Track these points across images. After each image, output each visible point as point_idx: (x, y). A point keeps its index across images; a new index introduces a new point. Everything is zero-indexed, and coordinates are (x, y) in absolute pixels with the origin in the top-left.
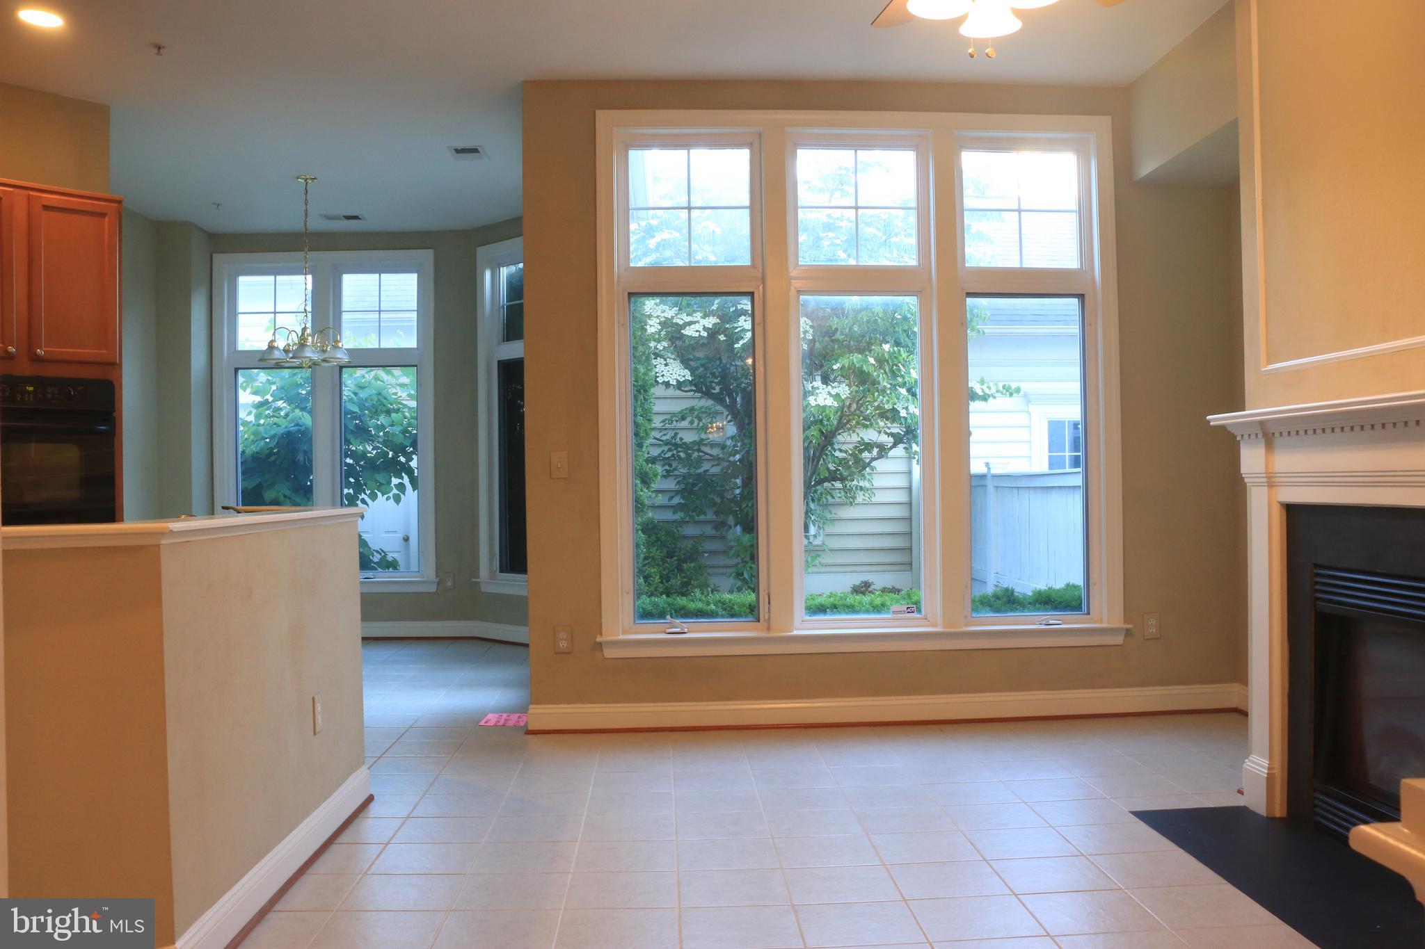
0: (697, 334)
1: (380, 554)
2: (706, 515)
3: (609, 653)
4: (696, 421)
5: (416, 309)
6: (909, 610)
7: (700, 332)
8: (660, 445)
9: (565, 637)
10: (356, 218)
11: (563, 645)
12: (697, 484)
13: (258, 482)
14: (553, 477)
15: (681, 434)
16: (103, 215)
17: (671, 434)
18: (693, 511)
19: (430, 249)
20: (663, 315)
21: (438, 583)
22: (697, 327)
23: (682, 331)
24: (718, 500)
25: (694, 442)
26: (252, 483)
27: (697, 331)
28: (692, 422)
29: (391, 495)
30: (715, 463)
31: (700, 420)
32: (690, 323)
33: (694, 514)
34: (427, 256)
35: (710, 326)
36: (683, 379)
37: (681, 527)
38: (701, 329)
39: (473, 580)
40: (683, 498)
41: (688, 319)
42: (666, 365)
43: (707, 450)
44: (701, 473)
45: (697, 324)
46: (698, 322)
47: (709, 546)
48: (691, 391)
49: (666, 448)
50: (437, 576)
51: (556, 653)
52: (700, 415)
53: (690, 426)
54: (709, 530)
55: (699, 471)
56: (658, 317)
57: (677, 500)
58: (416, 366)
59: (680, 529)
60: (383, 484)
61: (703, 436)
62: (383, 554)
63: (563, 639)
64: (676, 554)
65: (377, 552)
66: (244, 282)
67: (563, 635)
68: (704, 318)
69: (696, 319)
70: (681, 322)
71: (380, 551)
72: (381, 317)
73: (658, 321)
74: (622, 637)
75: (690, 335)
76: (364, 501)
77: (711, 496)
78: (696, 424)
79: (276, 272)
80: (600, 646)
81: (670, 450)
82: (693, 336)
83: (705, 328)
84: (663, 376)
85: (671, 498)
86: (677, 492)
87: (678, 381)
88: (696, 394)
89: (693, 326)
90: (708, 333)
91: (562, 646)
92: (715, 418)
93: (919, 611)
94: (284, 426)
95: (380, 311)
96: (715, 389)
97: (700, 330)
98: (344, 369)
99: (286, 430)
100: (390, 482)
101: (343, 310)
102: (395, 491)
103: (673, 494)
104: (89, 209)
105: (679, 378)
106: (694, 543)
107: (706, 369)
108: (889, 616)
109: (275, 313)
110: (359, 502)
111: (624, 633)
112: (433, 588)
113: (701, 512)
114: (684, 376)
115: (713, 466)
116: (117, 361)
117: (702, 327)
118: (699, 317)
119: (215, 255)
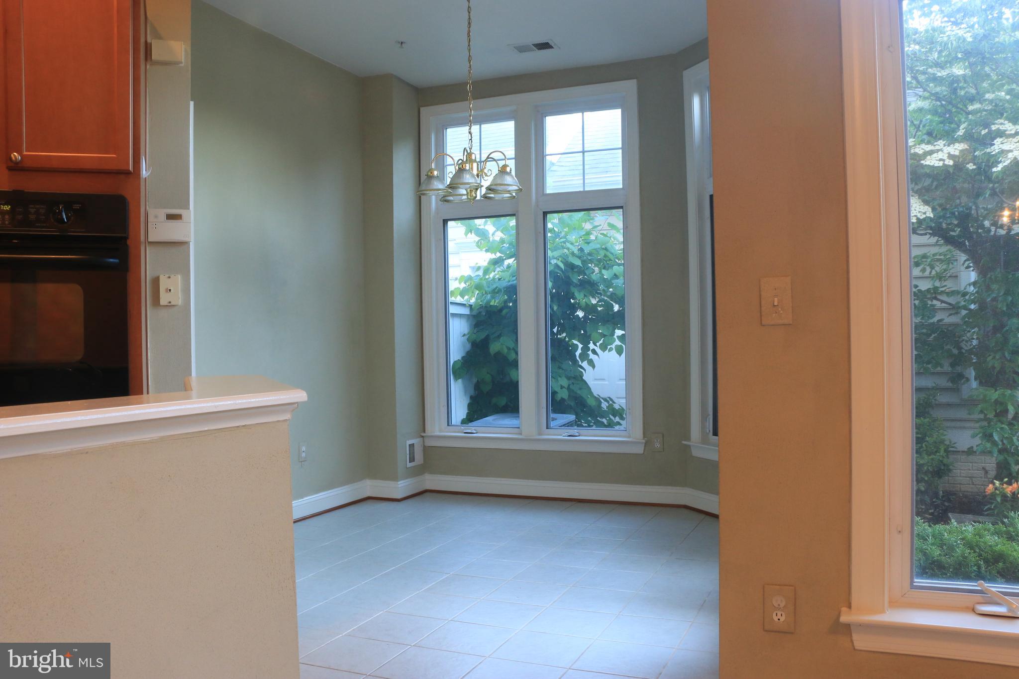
0: (941, 164)
1: (608, 402)
2: (942, 367)
4: (928, 269)
5: (620, 146)
7: (944, 160)
9: (782, 605)
11: (780, 618)
12: (931, 335)
13: (486, 334)
14: (763, 323)
18: (928, 362)
19: (634, 79)
21: (646, 444)
22: (940, 156)
23: (922, 162)
24: (955, 351)
25: (928, 290)
26: (482, 336)
27: (940, 160)
28: (924, 270)
29: (613, 346)
30: (953, 312)
31: (932, 268)
32: (931, 153)
33: (929, 366)
34: (630, 87)
35: (957, 153)
36: (924, 216)
38: (945, 157)
39: (683, 442)
41: (929, 148)
43: (944, 298)
44: (934, 322)
45: (940, 152)
46: (941, 150)
47: (943, 398)
48: (929, 233)
50: (644, 437)
52: (932, 263)
53: (921, 274)
54: (943, 382)
55: (931, 321)
58: (621, 207)
60: (606, 336)
61: (937, 284)
62: (611, 402)
63: (779, 609)
65: (605, 400)
66: (451, 133)
67: (779, 601)
68: (949, 145)
69: (937, 147)
70: (921, 152)
71: (608, 399)
72: (586, 158)
74: (889, 615)
75: (932, 164)
76: (594, 352)
77: (948, 347)
78: (927, 273)
82: (936, 165)
83: (951, 156)
87: (918, 219)
88: (932, 238)
89: (935, 155)
90: (954, 161)
91: (777, 619)
92: (952, 264)
94: (507, 280)
95: (583, 152)
96: (955, 231)
97: (944, 158)
98: (549, 216)
99: (510, 283)
100: (613, 334)
101: (547, 153)
102: (617, 342)
105: (919, 215)
106: (926, 396)
107: (944, 209)
110: (590, 353)
112: (640, 450)
113: (938, 364)
114: (925, 213)
115: (951, 315)
116: (131, 168)
117: (947, 155)
118: (942, 145)
119: (422, 109)
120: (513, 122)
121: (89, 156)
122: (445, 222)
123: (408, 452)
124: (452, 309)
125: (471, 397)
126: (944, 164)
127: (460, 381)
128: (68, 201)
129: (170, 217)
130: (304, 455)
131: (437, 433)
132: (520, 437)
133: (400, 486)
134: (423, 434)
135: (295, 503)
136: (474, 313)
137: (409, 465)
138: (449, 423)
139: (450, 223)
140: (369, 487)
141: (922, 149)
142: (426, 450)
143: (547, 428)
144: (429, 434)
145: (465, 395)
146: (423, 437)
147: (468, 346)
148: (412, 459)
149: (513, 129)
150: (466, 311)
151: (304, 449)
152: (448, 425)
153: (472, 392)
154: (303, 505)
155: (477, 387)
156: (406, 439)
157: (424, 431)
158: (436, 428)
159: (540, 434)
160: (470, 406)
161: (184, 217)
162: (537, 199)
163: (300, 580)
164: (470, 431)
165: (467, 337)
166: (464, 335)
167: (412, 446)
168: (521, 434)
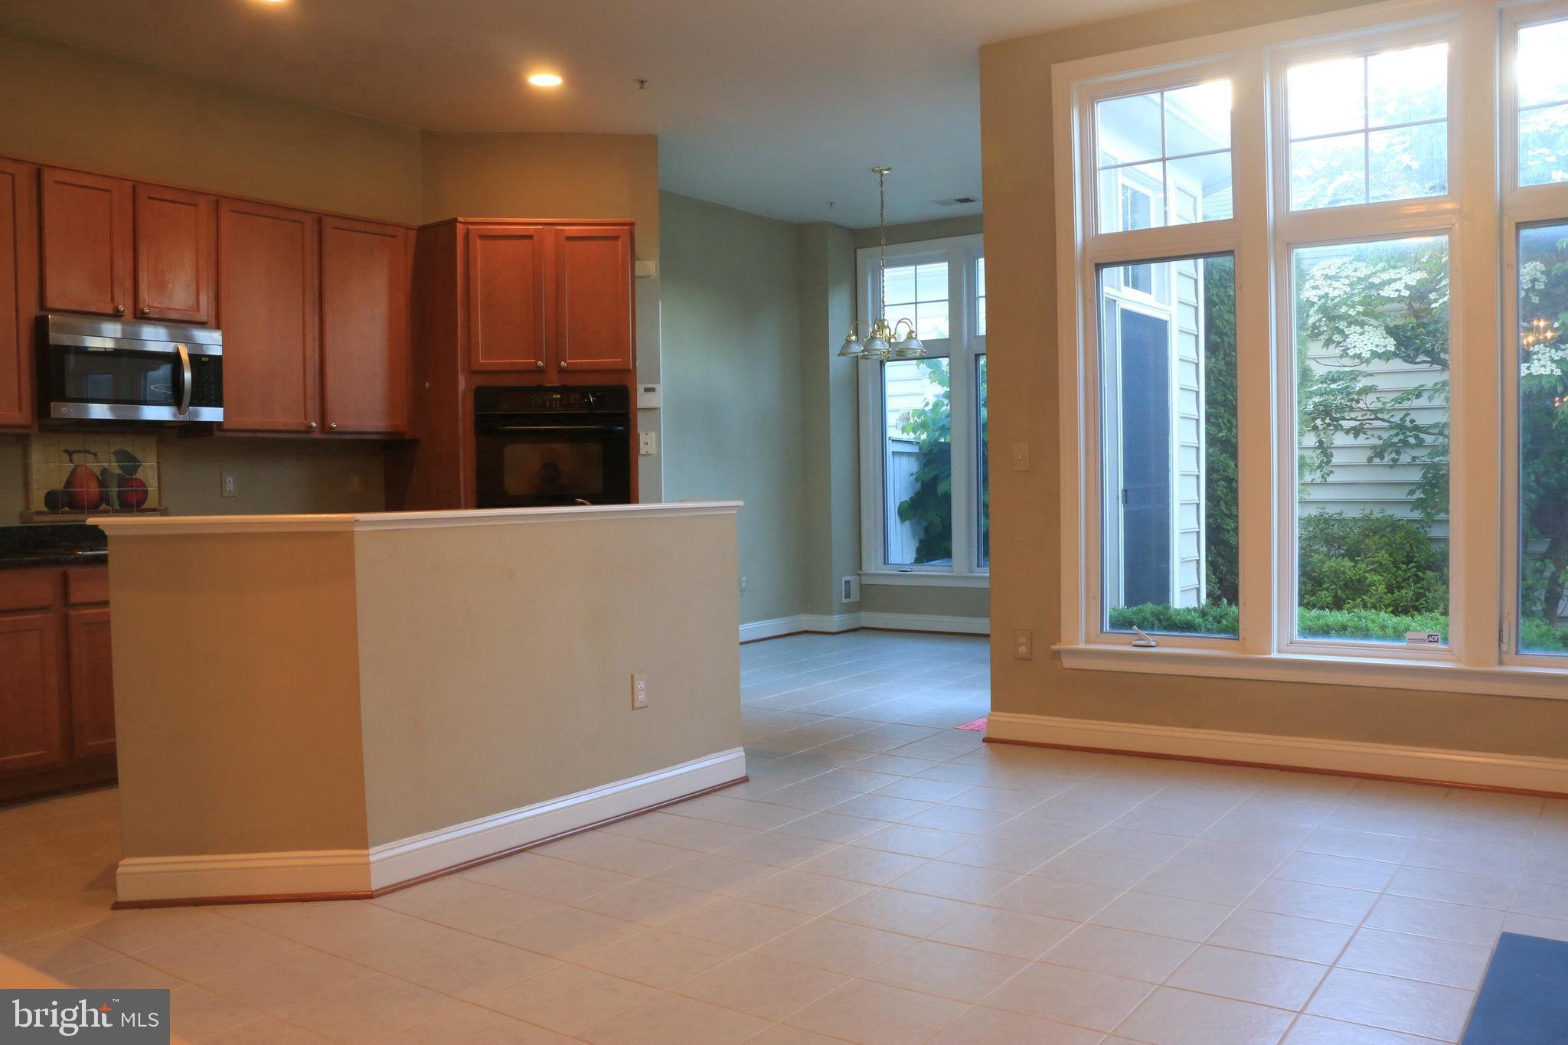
0: (1397, 294)
3: (1068, 663)
6: (1431, 639)
7: (1400, 291)
8: (1391, 428)
9: (1024, 642)
10: (967, 200)
11: (1023, 650)
14: (1013, 470)
15: (1413, 415)
16: (616, 238)
17: (1401, 414)
20: (1354, 273)
22: (1395, 286)
23: (1379, 292)
26: (931, 475)
27: (1397, 290)
32: (1390, 282)
35: (1414, 283)
36: (1384, 350)
37: (1430, 527)
38: (1402, 288)
40: (1423, 492)
41: (1387, 277)
42: (1362, 334)
45: (1399, 281)
46: (1401, 278)
48: (1424, 362)
49: (1394, 432)
51: (1017, 659)
56: (1347, 277)
57: (1419, 495)
59: (1427, 529)
63: (1022, 644)
64: (1415, 560)
66: (889, 273)
67: (1022, 640)
68: (1409, 273)
69: (1399, 275)
70: (1380, 281)
73: (1347, 282)
74: (1082, 646)
75: (1387, 295)
79: (916, 262)
80: (1057, 655)
81: (1397, 435)
82: (1391, 296)
83: (1407, 287)
84: (1355, 347)
85: (1412, 492)
86: (1419, 485)
88: (1434, 366)
89: (1393, 285)
90: (1411, 292)
91: (1021, 651)
93: (1446, 640)
97: (1400, 289)
103: (1413, 487)
104: (593, 234)
105: (1378, 348)
108: (1404, 644)
109: (916, 303)
111: (1087, 641)
114: (1385, 346)
116: (631, 368)
117: (1404, 285)
118: (1403, 273)
119: (858, 251)
120: (947, 263)
121: (604, 361)
122: (882, 363)
123: (843, 588)
124: (891, 448)
125: (920, 541)
126: (1399, 295)
127: (907, 522)
128: (593, 390)
129: (647, 390)
130: (744, 585)
131: (874, 571)
132: (951, 574)
133: (834, 620)
134: (860, 572)
135: (741, 627)
136: (925, 450)
137: (844, 601)
138: (886, 561)
139: (888, 364)
140: (806, 621)
141: (1380, 278)
142: (863, 588)
143: (978, 566)
144: (866, 572)
145: (914, 536)
146: (859, 575)
147: (918, 486)
148: (848, 596)
149: (947, 272)
150: (915, 449)
151: (744, 579)
152: (885, 563)
153: (922, 536)
154: (749, 630)
155: (927, 530)
156: (842, 576)
157: (861, 569)
158: (873, 565)
159: (971, 572)
160: (918, 550)
161: (657, 390)
162: (969, 341)
163: (742, 673)
164: (904, 569)
165: (915, 476)
166: (912, 475)
167: (847, 583)
168: (952, 572)
